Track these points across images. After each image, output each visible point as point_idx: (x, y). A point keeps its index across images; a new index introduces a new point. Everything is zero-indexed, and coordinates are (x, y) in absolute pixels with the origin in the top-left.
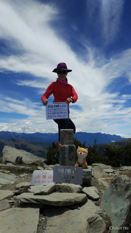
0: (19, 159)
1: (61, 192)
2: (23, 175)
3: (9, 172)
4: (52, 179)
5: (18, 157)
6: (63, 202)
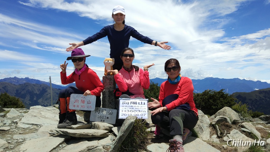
1: (93, 129)
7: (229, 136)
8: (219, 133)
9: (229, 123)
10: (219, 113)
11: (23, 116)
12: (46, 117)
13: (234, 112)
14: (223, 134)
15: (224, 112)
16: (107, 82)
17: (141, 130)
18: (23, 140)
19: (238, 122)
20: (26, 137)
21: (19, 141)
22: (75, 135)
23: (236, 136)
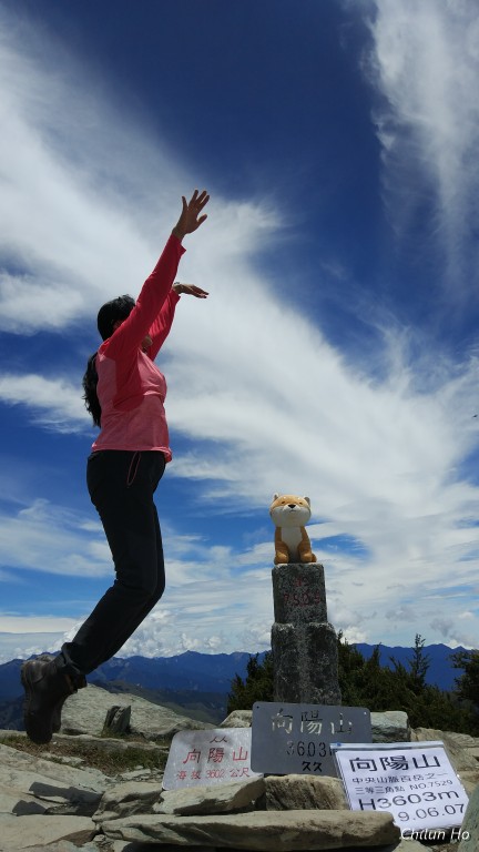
0: (118, 713)
1: (285, 808)
2: (135, 774)
3: (78, 760)
4: (249, 760)
5: (115, 709)
6: (297, 830)
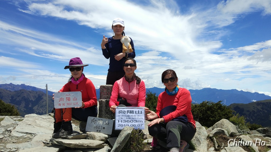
1: (88, 139)
7: (227, 149)
8: (216, 146)
9: (226, 135)
10: (216, 125)
11: (17, 125)
12: (41, 125)
13: (231, 125)
14: (221, 147)
15: (221, 124)
16: (104, 91)
17: (138, 142)
18: (16, 150)
19: (236, 135)
20: (20, 146)
21: (12, 150)
22: (70, 146)
23: (233, 149)
